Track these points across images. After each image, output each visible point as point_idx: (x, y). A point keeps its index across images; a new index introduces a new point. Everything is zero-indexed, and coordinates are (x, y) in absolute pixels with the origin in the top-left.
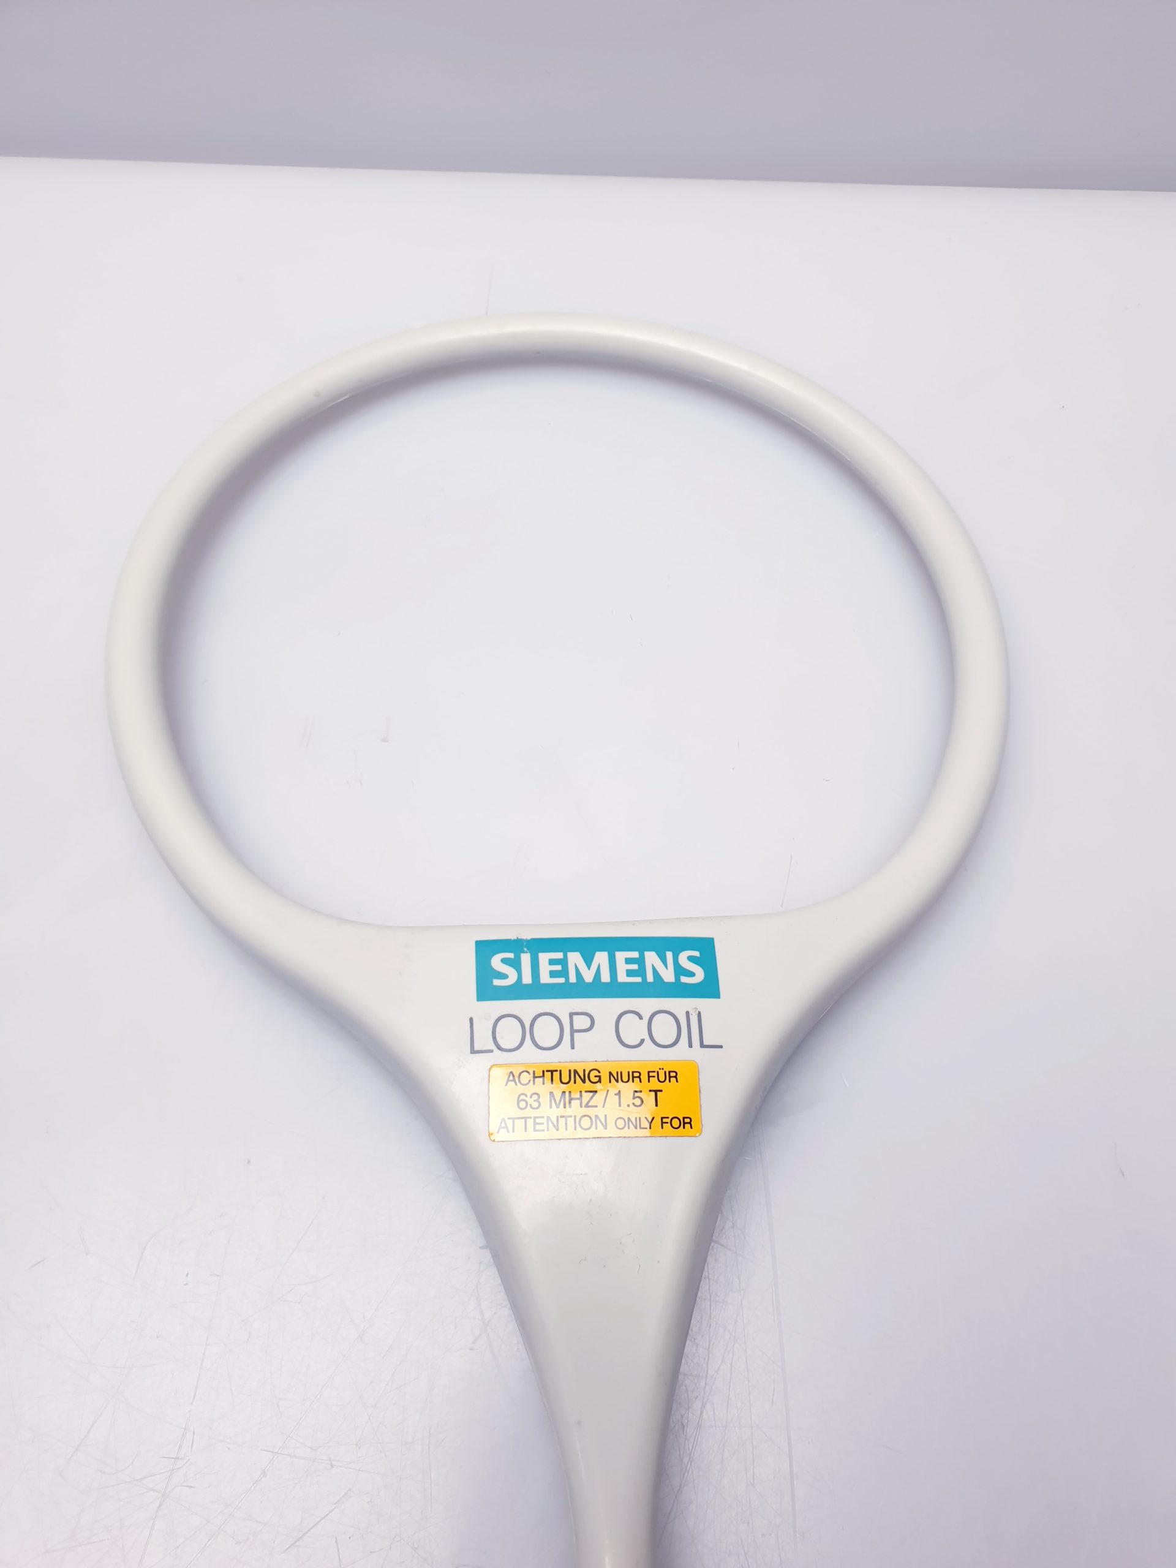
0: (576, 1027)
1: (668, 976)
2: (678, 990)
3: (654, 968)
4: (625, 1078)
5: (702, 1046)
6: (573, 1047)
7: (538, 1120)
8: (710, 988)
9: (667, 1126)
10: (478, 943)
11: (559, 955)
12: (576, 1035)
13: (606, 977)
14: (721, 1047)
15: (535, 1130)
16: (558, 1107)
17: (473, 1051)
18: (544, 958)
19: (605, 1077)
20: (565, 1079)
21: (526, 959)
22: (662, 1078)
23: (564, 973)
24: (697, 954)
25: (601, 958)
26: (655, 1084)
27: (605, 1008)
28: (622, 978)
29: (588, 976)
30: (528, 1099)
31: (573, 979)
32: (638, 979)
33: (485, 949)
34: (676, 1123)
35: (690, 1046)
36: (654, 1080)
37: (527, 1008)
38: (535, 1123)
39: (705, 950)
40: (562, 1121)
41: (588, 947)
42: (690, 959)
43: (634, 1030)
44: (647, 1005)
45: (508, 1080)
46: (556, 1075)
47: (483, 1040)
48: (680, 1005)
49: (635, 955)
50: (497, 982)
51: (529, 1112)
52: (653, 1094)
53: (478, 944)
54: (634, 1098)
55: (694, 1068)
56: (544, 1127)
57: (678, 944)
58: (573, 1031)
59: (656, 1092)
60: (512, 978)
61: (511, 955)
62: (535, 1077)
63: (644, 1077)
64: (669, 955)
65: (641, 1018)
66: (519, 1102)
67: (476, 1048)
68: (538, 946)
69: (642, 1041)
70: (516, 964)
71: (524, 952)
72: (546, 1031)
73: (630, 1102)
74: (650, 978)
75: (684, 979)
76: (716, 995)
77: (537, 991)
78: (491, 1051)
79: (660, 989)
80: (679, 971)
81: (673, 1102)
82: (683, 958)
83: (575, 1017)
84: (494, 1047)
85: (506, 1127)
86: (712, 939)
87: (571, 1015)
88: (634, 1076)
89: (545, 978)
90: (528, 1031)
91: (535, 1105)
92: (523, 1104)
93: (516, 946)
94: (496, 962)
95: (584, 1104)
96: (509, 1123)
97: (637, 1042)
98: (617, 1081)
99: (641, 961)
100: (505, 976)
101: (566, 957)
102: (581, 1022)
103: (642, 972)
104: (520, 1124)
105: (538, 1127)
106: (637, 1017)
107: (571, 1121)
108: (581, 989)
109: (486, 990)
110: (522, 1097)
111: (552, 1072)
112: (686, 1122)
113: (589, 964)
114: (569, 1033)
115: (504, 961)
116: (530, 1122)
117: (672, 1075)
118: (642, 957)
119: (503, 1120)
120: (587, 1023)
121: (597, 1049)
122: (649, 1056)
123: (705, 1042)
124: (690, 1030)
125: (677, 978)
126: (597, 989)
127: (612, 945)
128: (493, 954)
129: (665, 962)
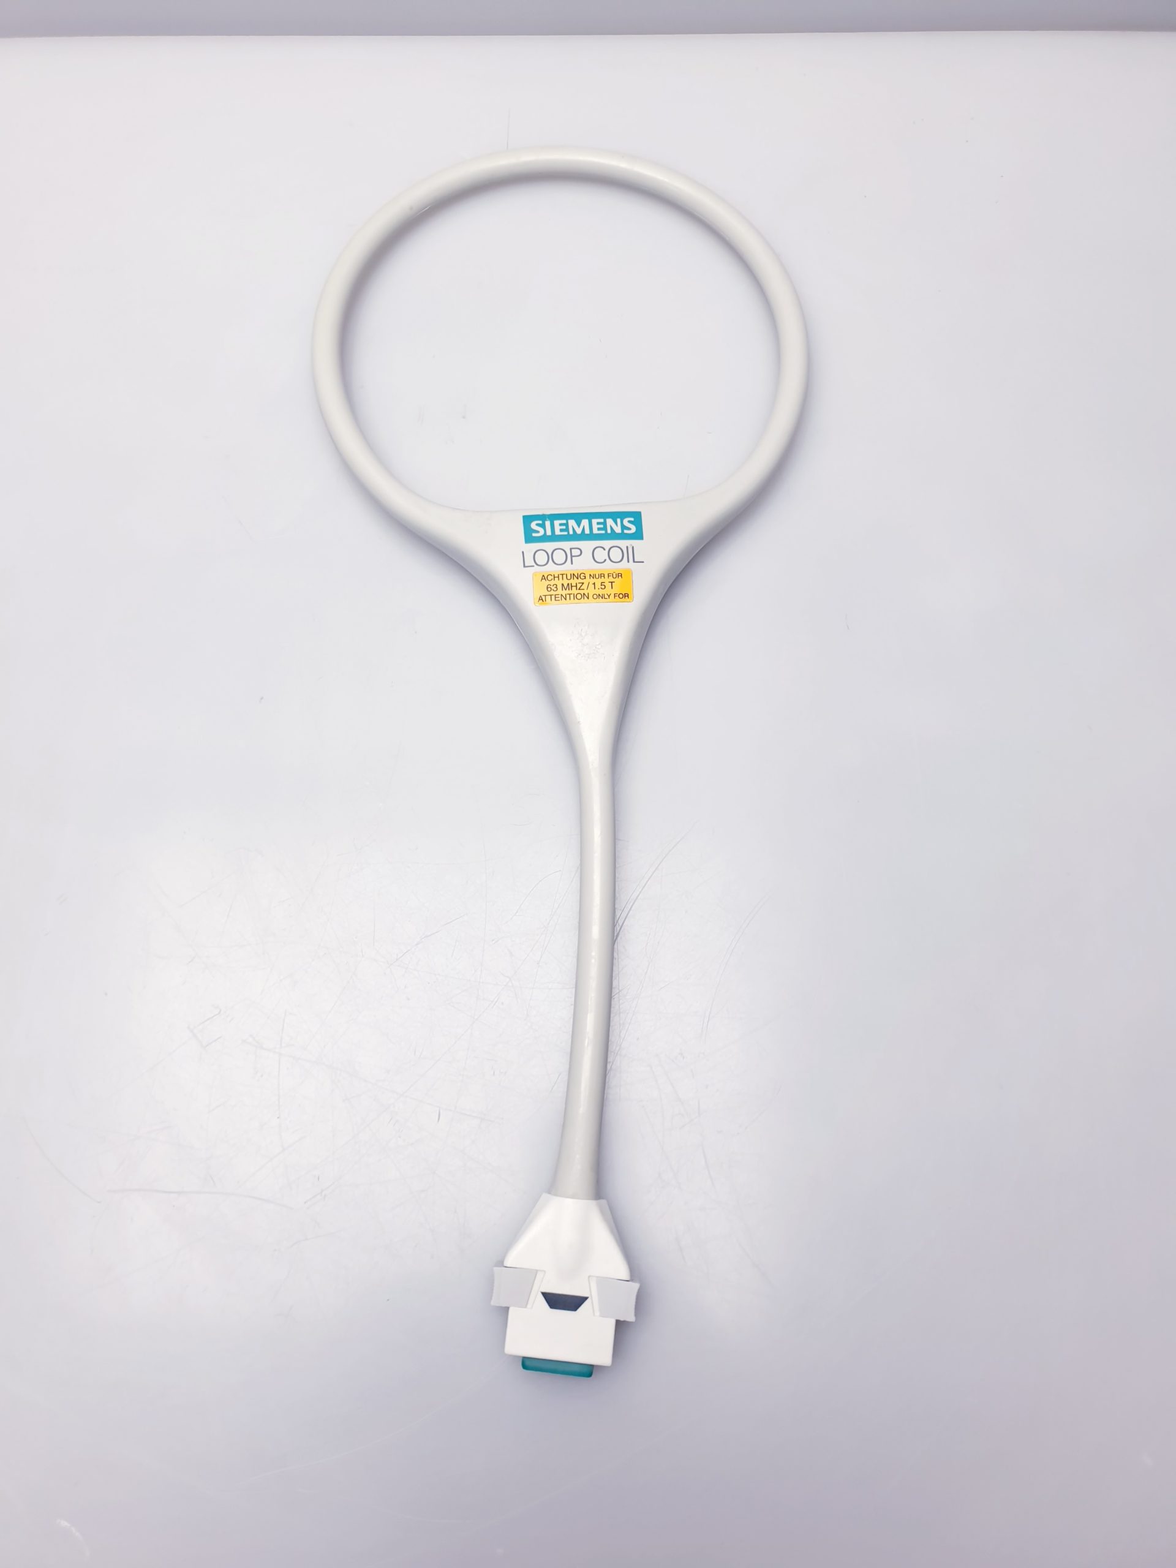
0: (573, 555)
1: (618, 530)
2: (622, 536)
3: (611, 527)
4: (597, 577)
5: (634, 562)
6: (572, 563)
7: (556, 596)
8: (639, 535)
9: (617, 598)
10: (524, 517)
11: (564, 522)
12: (573, 558)
13: (587, 531)
14: (643, 562)
15: (555, 600)
16: (566, 590)
17: (524, 566)
18: (557, 523)
19: (588, 576)
20: (569, 577)
21: (548, 523)
22: (615, 576)
23: (567, 530)
24: (632, 519)
25: (585, 522)
26: (611, 579)
27: (587, 546)
28: (595, 531)
29: (579, 531)
30: (551, 587)
31: (571, 532)
32: (603, 532)
33: (527, 520)
34: (621, 596)
35: (628, 562)
36: (611, 578)
37: (549, 546)
38: (555, 598)
39: (637, 517)
40: (568, 596)
41: (578, 517)
42: (629, 522)
43: (601, 555)
44: (607, 544)
45: (542, 579)
46: (564, 576)
47: (529, 561)
48: (624, 544)
49: (602, 520)
50: (534, 535)
51: (552, 593)
52: (610, 584)
54: (601, 585)
55: (630, 572)
56: (560, 599)
57: (623, 515)
58: (572, 556)
59: (612, 582)
60: (542, 532)
61: (540, 522)
62: (554, 577)
63: (606, 576)
64: (619, 520)
65: (604, 549)
66: (547, 588)
67: (526, 565)
68: (553, 517)
69: (605, 560)
70: (543, 526)
71: (547, 520)
72: (559, 557)
73: (600, 587)
74: (609, 531)
75: (626, 531)
76: (641, 538)
77: (554, 538)
78: (533, 566)
79: (614, 536)
80: (623, 527)
81: (619, 586)
83: (573, 550)
84: (534, 564)
85: (542, 599)
86: (640, 513)
87: (571, 549)
88: (602, 575)
89: (558, 532)
90: (550, 557)
91: (556, 589)
92: (549, 589)
93: (543, 517)
94: (533, 525)
95: (578, 588)
96: (543, 597)
97: (603, 561)
98: (593, 578)
99: (605, 523)
100: (538, 532)
101: (567, 522)
102: (576, 552)
103: (605, 528)
104: (548, 598)
105: (557, 599)
106: (602, 549)
107: (572, 596)
108: (576, 537)
109: (529, 538)
110: (549, 586)
111: (562, 574)
112: (626, 595)
113: (579, 526)
114: (570, 557)
115: (537, 525)
116: (553, 597)
117: (620, 575)
118: (605, 521)
119: (541, 596)
120: (578, 552)
121: (583, 564)
122: (608, 567)
123: (636, 560)
124: (629, 555)
125: (622, 531)
126: (583, 537)
127: (590, 516)
128: (532, 522)
129: (616, 523)
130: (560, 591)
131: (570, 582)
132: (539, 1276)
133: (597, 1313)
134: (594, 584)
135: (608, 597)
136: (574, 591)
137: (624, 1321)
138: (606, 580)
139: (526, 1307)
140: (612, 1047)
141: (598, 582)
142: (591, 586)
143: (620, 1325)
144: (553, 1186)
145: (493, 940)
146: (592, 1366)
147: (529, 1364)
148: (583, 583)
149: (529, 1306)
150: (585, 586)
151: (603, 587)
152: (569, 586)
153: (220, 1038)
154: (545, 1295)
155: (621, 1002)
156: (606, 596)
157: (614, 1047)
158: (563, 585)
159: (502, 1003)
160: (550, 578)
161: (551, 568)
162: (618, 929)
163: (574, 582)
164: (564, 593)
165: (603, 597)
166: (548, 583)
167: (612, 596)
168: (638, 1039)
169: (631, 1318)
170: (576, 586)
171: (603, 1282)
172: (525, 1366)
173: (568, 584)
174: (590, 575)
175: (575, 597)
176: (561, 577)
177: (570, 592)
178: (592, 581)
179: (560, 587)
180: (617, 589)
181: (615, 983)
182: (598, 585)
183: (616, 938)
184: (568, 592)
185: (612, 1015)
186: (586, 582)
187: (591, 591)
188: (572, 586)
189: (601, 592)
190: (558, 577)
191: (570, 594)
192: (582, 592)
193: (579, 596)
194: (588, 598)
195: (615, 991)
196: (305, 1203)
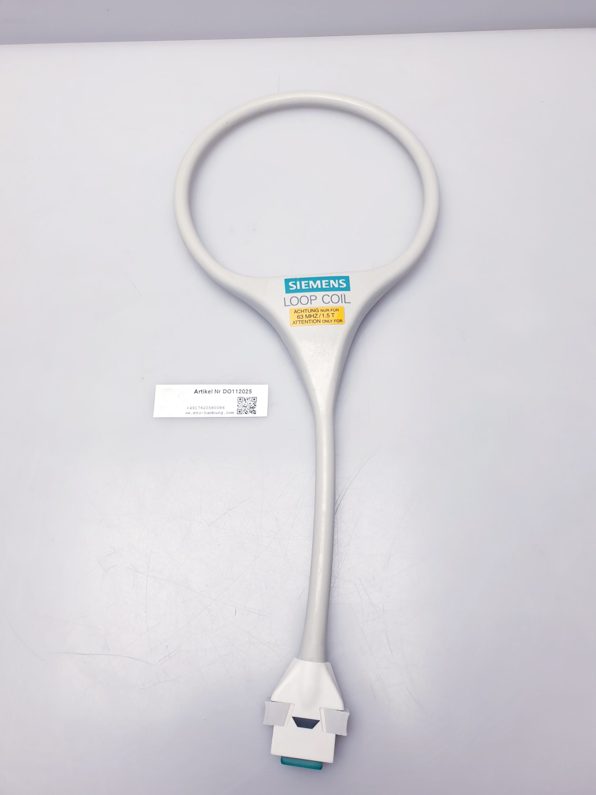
0: (312, 299)
1: (336, 286)
2: (339, 289)
3: (333, 285)
4: (325, 311)
5: (345, 302)
6: (311, 304)
7: (303, 321)
8: (348, 288)
9: (336, 322)
11: (307, 282)
12: (312, 301)
13: (320, 287)
14: (350, 303)
15: (302, 323)
16: (308, 318)
17: (285, 306)
18: (303, 282)
19: (320, 311)
20: (309, 311)
21: (298, 283)
22: (334, 310)
23: (309, 286)
24: (344, 280)
25: (318, 282)
26: (333, 312)
27: (319, 294)
28: (324, 286)
29: (315, 287)
30: (300, 316)
31: (311, 287)
32: (328, 287)
33: (287, 281)
34: (338, 321)
35: (342, 303)
36: (332, 311)
37: (299, 295)
38: (302, 322)
39: (347, 279)
40: (309, 321)
41: (315, 279)
42: (343, 281)
43: (327, 299)
44: (330, 293)
45: (295, 312)
46: (307, 311)
47: (288, 303)
48: (339, 293)
49: (328, 281)
50: (291, 289)
51: (300, 319)
52: (332, 314)
53: (285, 280)
55: (343, 308)
56: (305, 322)
57: (339, 278)
58: (311, 300)
59: (333, 314)
60: (295, 287)
61: (294, 282)
62: (301, 311)
63: (330, 310)
64: (337, 281)
65: (329, 296)
66: (298, 317)
67: (286, 305)
68: (301, 280)
69: (329, 302)
70: (296, 284)
71: (297, 281)
72: (304, 300)
73: (326, 316)
74: (331, 286)
75: (341, 287)
76: (349, 290)
77: (301, 290)
78: (290, 305)
79: (334, 289)
80: (339, 284)
81: (337, 316)
82: (341, 282)
83: (312, 297)
84: (291, 304)
85: (295, 323)
86: (349, 276)
87: (311, 296)
88: (327, 310)
89: (303, 287)
90: (299, 301)
91: (302, 318)
92: (299, 318)
93: (295, 280)
94: (290, 284)
95: (314, 317)
96: (295, 322)
97: (328, 302)
98: (323, 311)
99: (329, 282)
100: (293, 287)
101: (309, 282)
102: (313, 298)
103: (329, 285)
104: (298, 322)
105: (303, 323)
106: (328, 296)
107: (311, 321)
108: (313, 290)
109: (288, 290)
110: (299, 316)
111: (306, 310)
112: (341, 321)
113: (315, 284)
114: (310, 300)
115: (292, 284)
116: (301, 322)
117: (337, 310)
118: (329, 281)
119: (294, 321)
120: (314, 298)
121: (318, 304)
122: (331, 305)
123: (346, 302)
124: (342, 299)
125: (339, 286)
126: (317, 290)
127: (321, 279)
128: (289, 282)
129: (335, 282)
130: (304, 319)
131: (310, 314)
132: (291, 706)
133: (325, 730)
134: (323, 314)
135: (331, 322)
136: (312, 318)
137: (341, 735)
138: (330, 313)
139: (283, 726)
140: (334, 574)
141: (325, 314)
142: (322, 316)
143: (338, 738)
144: (300, 654)
145: (267, 512)
146: (322, 763)
147: (285, 761)
148: (317, 314)
149: (285, 725)
150: (318, 316)
151: (328, 316)
152: (310, 316)
153: (115, 566)
154: (294, 718)
155: (339, 548)
156: (330, 321)
157: (335, 574)
158: (306, 315)
159: (272, 548)
160: (299, 311)
161: (300, 306)
162: (337, 506)
163: (312, 313)
164: (307, 319)
165: (328, 321)
166: (298, 314)
167: (333, 321)
168: (349, 569)
169: (344, 733)
170: (313, 316)
171: (328, 711)
172: (283, 762)
173: (309, 315)
174: (321, 310)
175: (313, 321)
176: (305, 311)
177: (310, 319)
178: (322, 313)
179: (304, 316)
180: (336, 317)
181: (335, 537)
182: (325, 315)
183: (336, 511)
184: (309, 319)
185: (334, 555)
186: (319, 313)
187: (322, 318)
188: (311, 316)
189: (327, 319)
190: (304, 311)
191: (310, 320)
192: (316, 319)
193: (315, 321)
194: (320, 322)
195: (336, 542)
196: (159, 661)
